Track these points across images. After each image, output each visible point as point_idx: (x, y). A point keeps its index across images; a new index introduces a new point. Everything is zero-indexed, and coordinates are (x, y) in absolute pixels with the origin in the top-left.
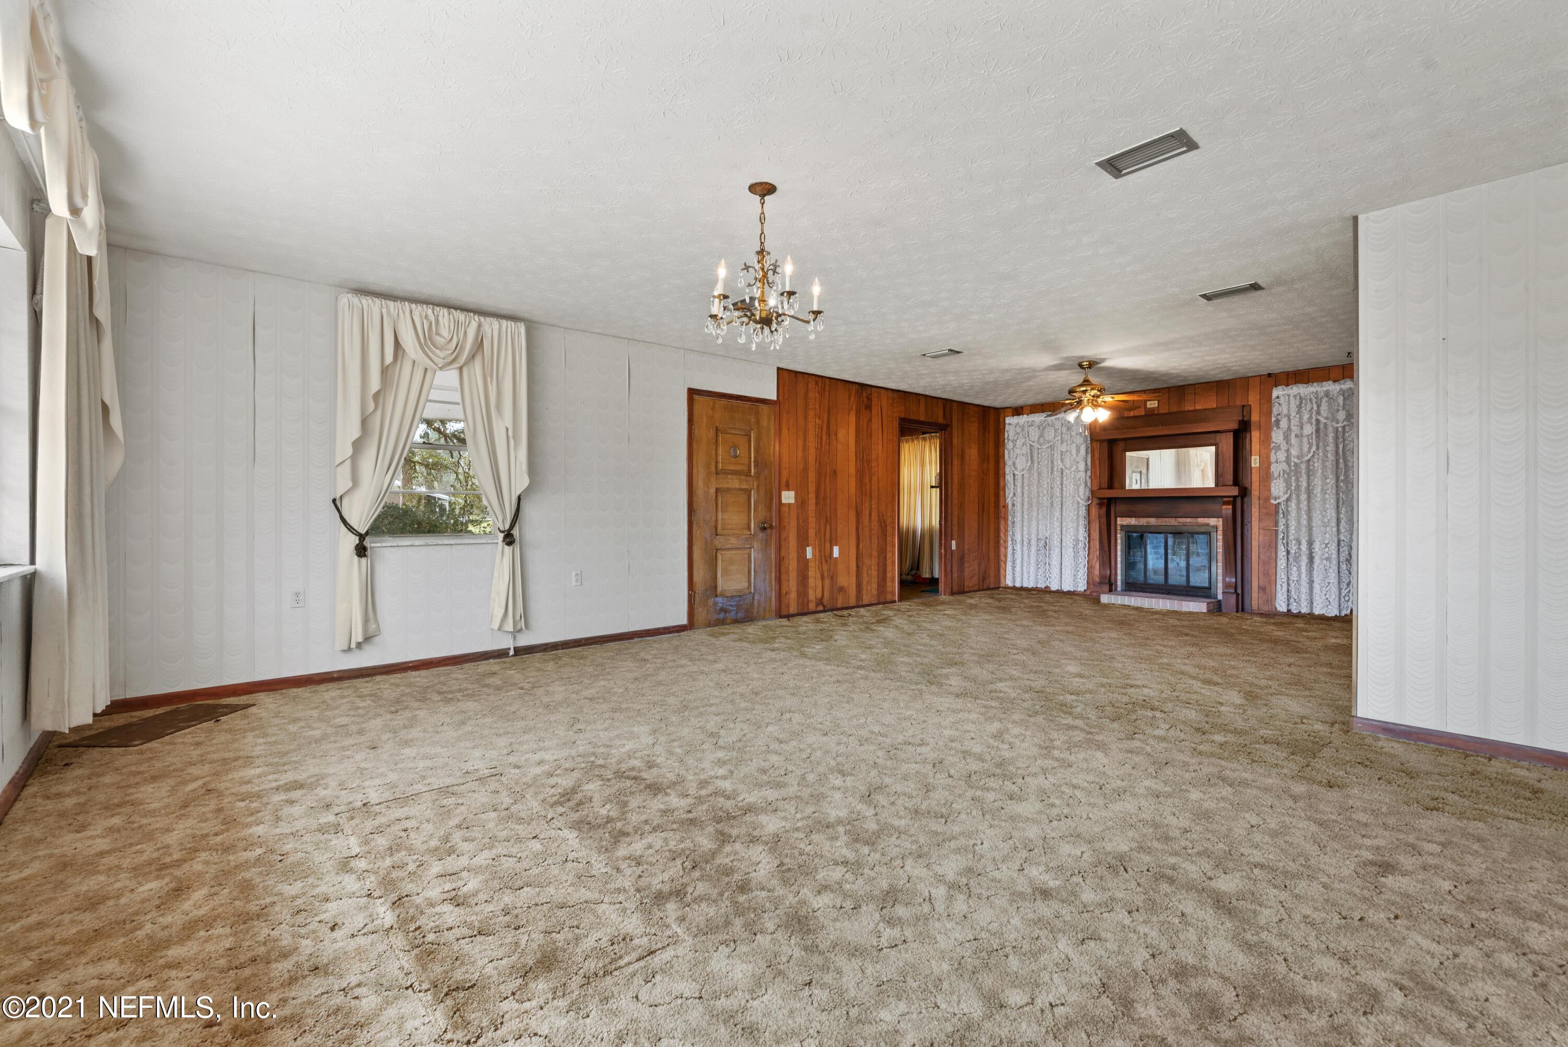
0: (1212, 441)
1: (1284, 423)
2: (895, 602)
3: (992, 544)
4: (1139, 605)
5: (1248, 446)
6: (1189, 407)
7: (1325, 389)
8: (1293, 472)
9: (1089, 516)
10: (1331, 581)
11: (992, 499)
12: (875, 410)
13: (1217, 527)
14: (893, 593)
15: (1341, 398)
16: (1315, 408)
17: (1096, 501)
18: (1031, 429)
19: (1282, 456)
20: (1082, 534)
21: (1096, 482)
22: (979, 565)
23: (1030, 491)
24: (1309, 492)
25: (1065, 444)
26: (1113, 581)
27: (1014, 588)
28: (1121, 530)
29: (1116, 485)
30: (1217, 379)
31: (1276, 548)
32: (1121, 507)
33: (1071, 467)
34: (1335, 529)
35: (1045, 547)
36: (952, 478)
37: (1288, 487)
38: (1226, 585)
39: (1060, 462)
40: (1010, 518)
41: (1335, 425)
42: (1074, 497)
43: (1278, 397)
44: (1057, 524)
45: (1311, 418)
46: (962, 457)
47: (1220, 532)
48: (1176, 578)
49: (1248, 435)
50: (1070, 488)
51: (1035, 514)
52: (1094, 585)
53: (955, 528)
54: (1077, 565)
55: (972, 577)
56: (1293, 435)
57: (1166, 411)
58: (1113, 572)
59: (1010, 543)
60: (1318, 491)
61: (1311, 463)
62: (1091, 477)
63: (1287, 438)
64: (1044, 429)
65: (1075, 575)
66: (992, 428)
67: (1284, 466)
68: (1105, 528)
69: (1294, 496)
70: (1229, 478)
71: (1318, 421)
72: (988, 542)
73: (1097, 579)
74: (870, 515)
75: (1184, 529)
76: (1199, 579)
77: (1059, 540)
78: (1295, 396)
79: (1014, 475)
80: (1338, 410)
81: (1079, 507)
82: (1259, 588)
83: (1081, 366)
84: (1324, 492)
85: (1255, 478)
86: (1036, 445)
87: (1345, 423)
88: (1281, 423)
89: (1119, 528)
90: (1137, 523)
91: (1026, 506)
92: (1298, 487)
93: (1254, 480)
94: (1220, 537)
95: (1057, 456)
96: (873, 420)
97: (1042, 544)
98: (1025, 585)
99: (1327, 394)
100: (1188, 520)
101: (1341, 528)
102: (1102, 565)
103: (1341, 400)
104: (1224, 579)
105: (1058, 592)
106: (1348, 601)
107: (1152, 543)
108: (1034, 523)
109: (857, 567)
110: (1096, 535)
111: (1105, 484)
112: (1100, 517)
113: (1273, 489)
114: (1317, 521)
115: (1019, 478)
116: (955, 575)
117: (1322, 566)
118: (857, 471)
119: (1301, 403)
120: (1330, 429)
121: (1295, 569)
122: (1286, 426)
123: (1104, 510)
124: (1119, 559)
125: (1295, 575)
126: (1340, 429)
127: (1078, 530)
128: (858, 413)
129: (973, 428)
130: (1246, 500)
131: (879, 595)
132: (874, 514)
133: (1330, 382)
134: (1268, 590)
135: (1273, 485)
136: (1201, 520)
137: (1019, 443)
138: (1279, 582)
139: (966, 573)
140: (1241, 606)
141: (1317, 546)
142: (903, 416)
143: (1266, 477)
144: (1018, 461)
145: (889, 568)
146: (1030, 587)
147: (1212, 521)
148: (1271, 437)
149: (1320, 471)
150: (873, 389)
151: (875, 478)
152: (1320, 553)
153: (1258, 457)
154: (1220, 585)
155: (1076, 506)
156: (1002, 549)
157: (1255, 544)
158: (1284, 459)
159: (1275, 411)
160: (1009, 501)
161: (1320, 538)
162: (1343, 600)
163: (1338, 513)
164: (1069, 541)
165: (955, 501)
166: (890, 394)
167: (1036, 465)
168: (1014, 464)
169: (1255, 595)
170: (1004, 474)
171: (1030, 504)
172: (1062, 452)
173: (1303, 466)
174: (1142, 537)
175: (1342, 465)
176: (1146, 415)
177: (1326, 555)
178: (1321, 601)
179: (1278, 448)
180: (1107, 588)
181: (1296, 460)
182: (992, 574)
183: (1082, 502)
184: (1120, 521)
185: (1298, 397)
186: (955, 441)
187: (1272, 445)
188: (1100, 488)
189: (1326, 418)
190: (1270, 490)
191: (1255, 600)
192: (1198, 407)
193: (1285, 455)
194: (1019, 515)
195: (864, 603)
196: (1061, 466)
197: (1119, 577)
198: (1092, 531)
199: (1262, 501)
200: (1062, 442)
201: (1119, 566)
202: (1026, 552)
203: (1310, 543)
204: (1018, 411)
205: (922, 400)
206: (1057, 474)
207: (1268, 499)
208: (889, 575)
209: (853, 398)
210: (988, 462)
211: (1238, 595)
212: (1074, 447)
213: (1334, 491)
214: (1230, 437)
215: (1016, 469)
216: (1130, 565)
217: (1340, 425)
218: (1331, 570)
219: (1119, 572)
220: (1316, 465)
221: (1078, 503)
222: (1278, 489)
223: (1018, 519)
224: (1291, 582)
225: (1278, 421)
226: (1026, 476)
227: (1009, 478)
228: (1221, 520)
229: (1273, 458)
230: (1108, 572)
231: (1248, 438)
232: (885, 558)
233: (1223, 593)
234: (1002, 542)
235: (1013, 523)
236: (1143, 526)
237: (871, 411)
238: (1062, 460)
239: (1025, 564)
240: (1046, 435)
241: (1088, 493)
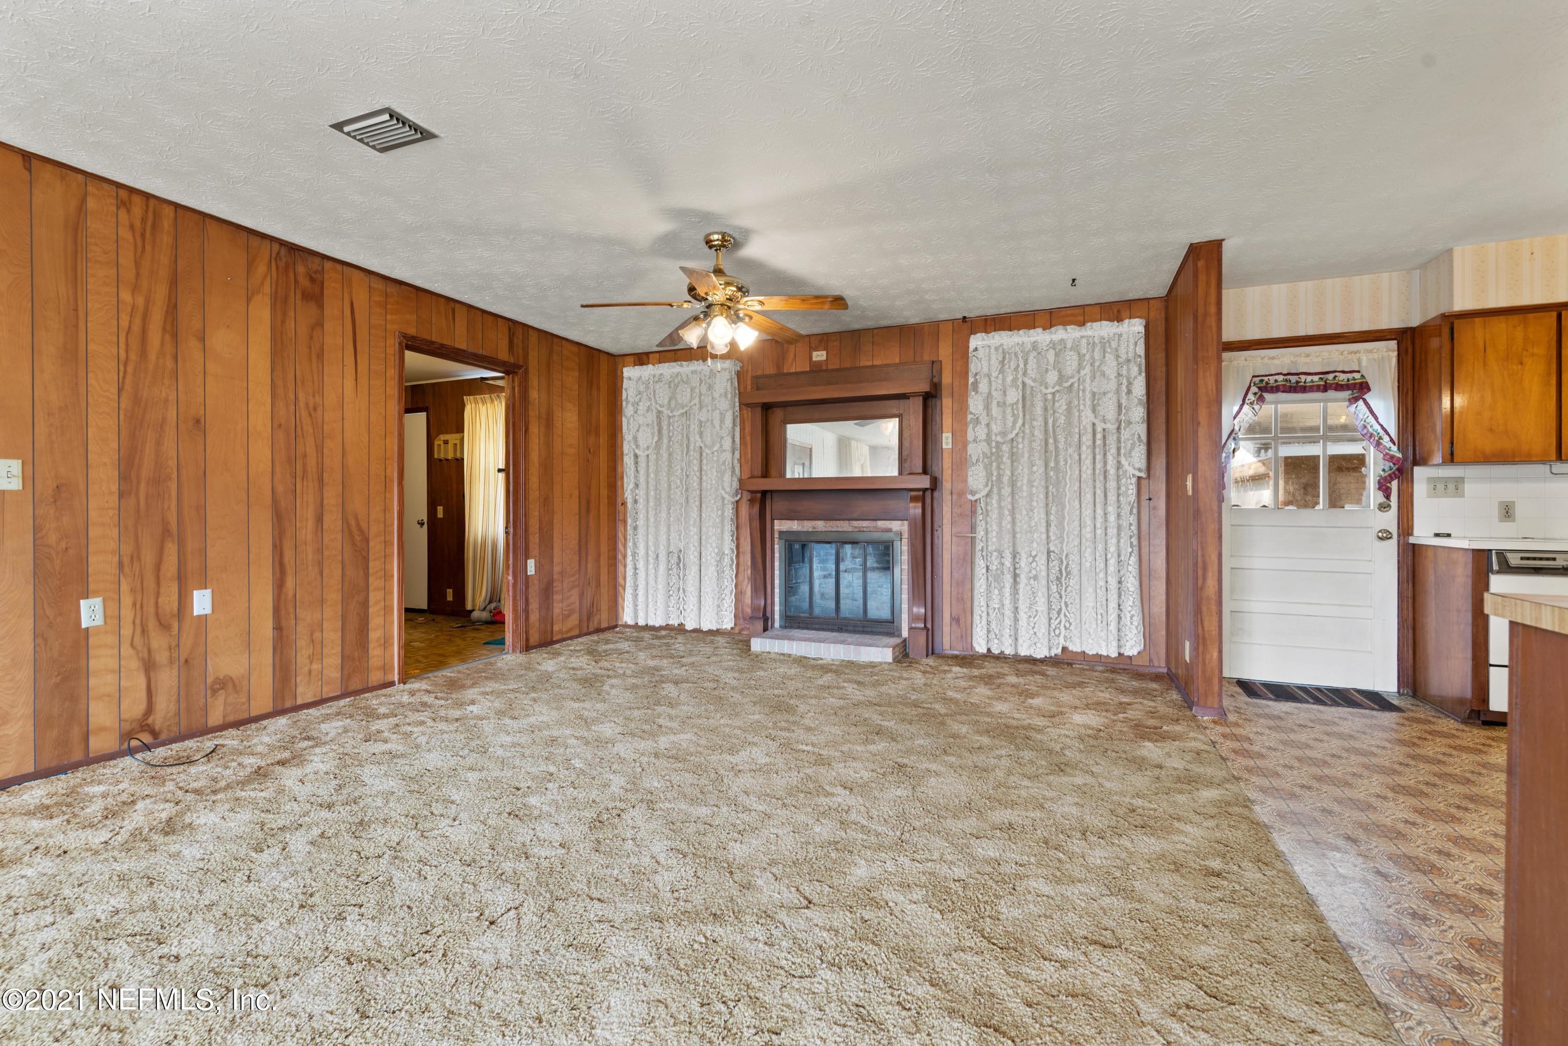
0: (895, 411)
1: (983, 387)
2: (392, 684)
3: (604, 561)
4: (804, 654)
5: (938, 419)
6: (865, 362)
7: (1033, 339)
8: (994, 456)
9: (737, 517)
10: (1039, 609)
11: (604, 493)
12: (333, 308)
13: (901, 534)
14: (386, 668)
15: (1052, 352)
16: (1022, 365)
17: (747, 496)
18: (657, 386)
19: (981, 432)
20: (728, 545)
21: (747, 469)
22: (581, 595)
23: (658, 481)
24: (1013, 484)
25: (705, 410)
26: (769, 615)
27: (636, 626)
28: (780, 538)
29: (773, 471)
30: (900, 321)
31: (972, 563)
32: (779, 505)
33: (713, 445)
34: (1044, 536)
35: (678, 564)
36: (526, 456)
37: (989, 475)
38: (913, 618)
39: (697, 437)
40: (629, 521)
41: (1044, 391)
42: (717, 490)
43: (976, 349)
44: (694, 530)
45: (1015, 380)
46: (548, 422)
47: (905, 541)
48: (851, 607)
49: (938, 403)
50: (711, 475)
51: (664, 515)
52: (744, 619)
53: (535, 539)
54: (721, 590)
55: (568, 616)
56: (994, 403)
57: (837, 366)
58: (769, 601)
59: (629, 558)
60: (1023, 482)
61: (1015, 443)
62: (740, 461)
63: (987, 408)
64: (677, 386)
65: (718, 606)
66: (603, 385)
67: (983, 446)
68: (757, 535)
69: (995, 489)
70: (918, 465)
71: (1024, 384)
72: (598, 560)
73: (748, 611)
74: (319, 519)
75: (861, 537)
76: (878, 609)
77: (697, 554)
78: (997, 349)
79: (636, 456)
80: (1047, 370)
81: (723, 504)
82: (952, 619)
83: (709, 243)
84: (1030, 483)
85: (947, 463)
86: (666, 412)
87: (1057, 388)
88: (980, 386)
89: (776, 535)
90: (800, 529)
91: (651, 504)
92: (999, 476)
93: (945, 467)
94: (905, 548)
95: (694, 427)
96: (328, 326)
97: (674, 560)
98: (651, 623)
99: (1035, 346)
100: (865, 524)
101: (1051, 534)
102: (755, 590)
103: (1051, 356)
104: (910, 610)
105: (695, 631)
106: (1059, 636)
107: (819, 555)
108: (663, 529)
109: (278, 628)
110: (746, 546)
111: (758, 471)
112: (751, 520)
113: (970, 479)
114: (1021, 525)
115: (642, 460)
116: (534, 617)
117: (1029, 588)
118: (276, 426)
119: (1004, 358)
120: (1039, 396)
121: (996, 592)
122: (986, 391)
123: (756, 508)
124: (777, 582)
125: (996, 601)
126: (1050, 397)
127: (722, 538)
128: (279, 303)
129: (571, 379)
130: (936, 494)
131: (346, 678)
132: (332, 519)
133: (1039, 330)
134: (964, 622)
135: (970, 473)
136: (881, 524)
137: (642, 407)
138: (977, 611)
139: (556, 611)
140: (931, 650)
141: (1023, 563)
142: (412, 331)
143: (961, 462)
144: (640, 435)
145: (375, 621)
146: (657, 625)
147: (896, 526)
148: (967, 407)
149: (1026, 455)
150: (328, 265)
151: (332, 447)
152: (1026, 569)
153: (950, 435)
154: (905, 617)
155: (719, 503)
156: (621, 568)
157: (947, 557)
158: (984, 437)
159: (973, 368)
160: (628, 496)
161: (1027, 549)
162: (1052, 634)
163: (1048, 513)
164: (710, 556)
165: (534, 494)
166: (378, 285)
167: (665, 441)
168: (635, 439)
169: (946, 629)
170: (622, 454)
171: (658, 500)
172: (701, 422)
173: (1005, 448)
174: (803, 547)
175: (1051, 447)
176: (811, 371)
177: (1034, 572)
178: (1028, 636)
179: (977, 421)
180: (759, 625)
181: (999, 439)
182: (604, 606)
183: (726, 496)
184: (780, 526)
185: (1001, 351)
186: (534, 394)
187: (970, 417)
188: (752, 477)
189: (1034, 380)
190: (965, 481)
191: (947, 640)
192: (877, 362)
193: (986, 431)
194: (641, 516)
195: (300, 701)
196: (699, 443)
197: (777, 608)
198: (742, 540)
199: (955, 497)
200: (701, 408)
201: (777, 591)
202: (652, 571)
203: (1015, 555)
204: (641, 359)
205: (461, 313)
206: (694, 455)
207: (961, 494)
208: (374, 635)
209: (261, 269)
210: (597, 435)
211: (928, 630)
212: (717, 414)
213: (1043, 483)
214: (919, 401)
215: (637, 447)
216: (790, 589)
217: (1050, 390)
218: (1040, 594)
219: (777, 600)
220: (1020, 446)
221: (723, 498)
222: (976, 478)
223: (641, 522)
224: (991, 611)
225: (976, 383)
226: (653, 457)
227: (628, 460)
228: (906, 523)
229: (970, 436)
230: (763, 603)
231: (938, 408)
232: (365, 604)
233: (911, 629)
234: (620, 557)
235: (635, 528)
236: (807, 532)
237: (321, 306)
238: (701, 434)
239: (651, 591)
240: (678, 396)
241: (736, 484)
